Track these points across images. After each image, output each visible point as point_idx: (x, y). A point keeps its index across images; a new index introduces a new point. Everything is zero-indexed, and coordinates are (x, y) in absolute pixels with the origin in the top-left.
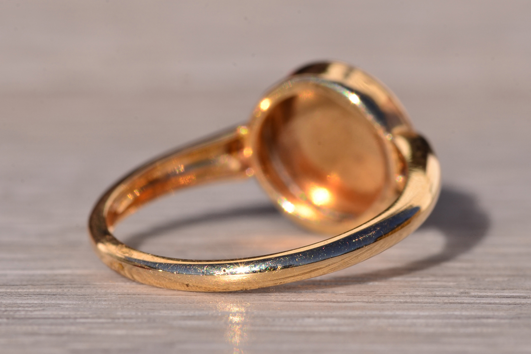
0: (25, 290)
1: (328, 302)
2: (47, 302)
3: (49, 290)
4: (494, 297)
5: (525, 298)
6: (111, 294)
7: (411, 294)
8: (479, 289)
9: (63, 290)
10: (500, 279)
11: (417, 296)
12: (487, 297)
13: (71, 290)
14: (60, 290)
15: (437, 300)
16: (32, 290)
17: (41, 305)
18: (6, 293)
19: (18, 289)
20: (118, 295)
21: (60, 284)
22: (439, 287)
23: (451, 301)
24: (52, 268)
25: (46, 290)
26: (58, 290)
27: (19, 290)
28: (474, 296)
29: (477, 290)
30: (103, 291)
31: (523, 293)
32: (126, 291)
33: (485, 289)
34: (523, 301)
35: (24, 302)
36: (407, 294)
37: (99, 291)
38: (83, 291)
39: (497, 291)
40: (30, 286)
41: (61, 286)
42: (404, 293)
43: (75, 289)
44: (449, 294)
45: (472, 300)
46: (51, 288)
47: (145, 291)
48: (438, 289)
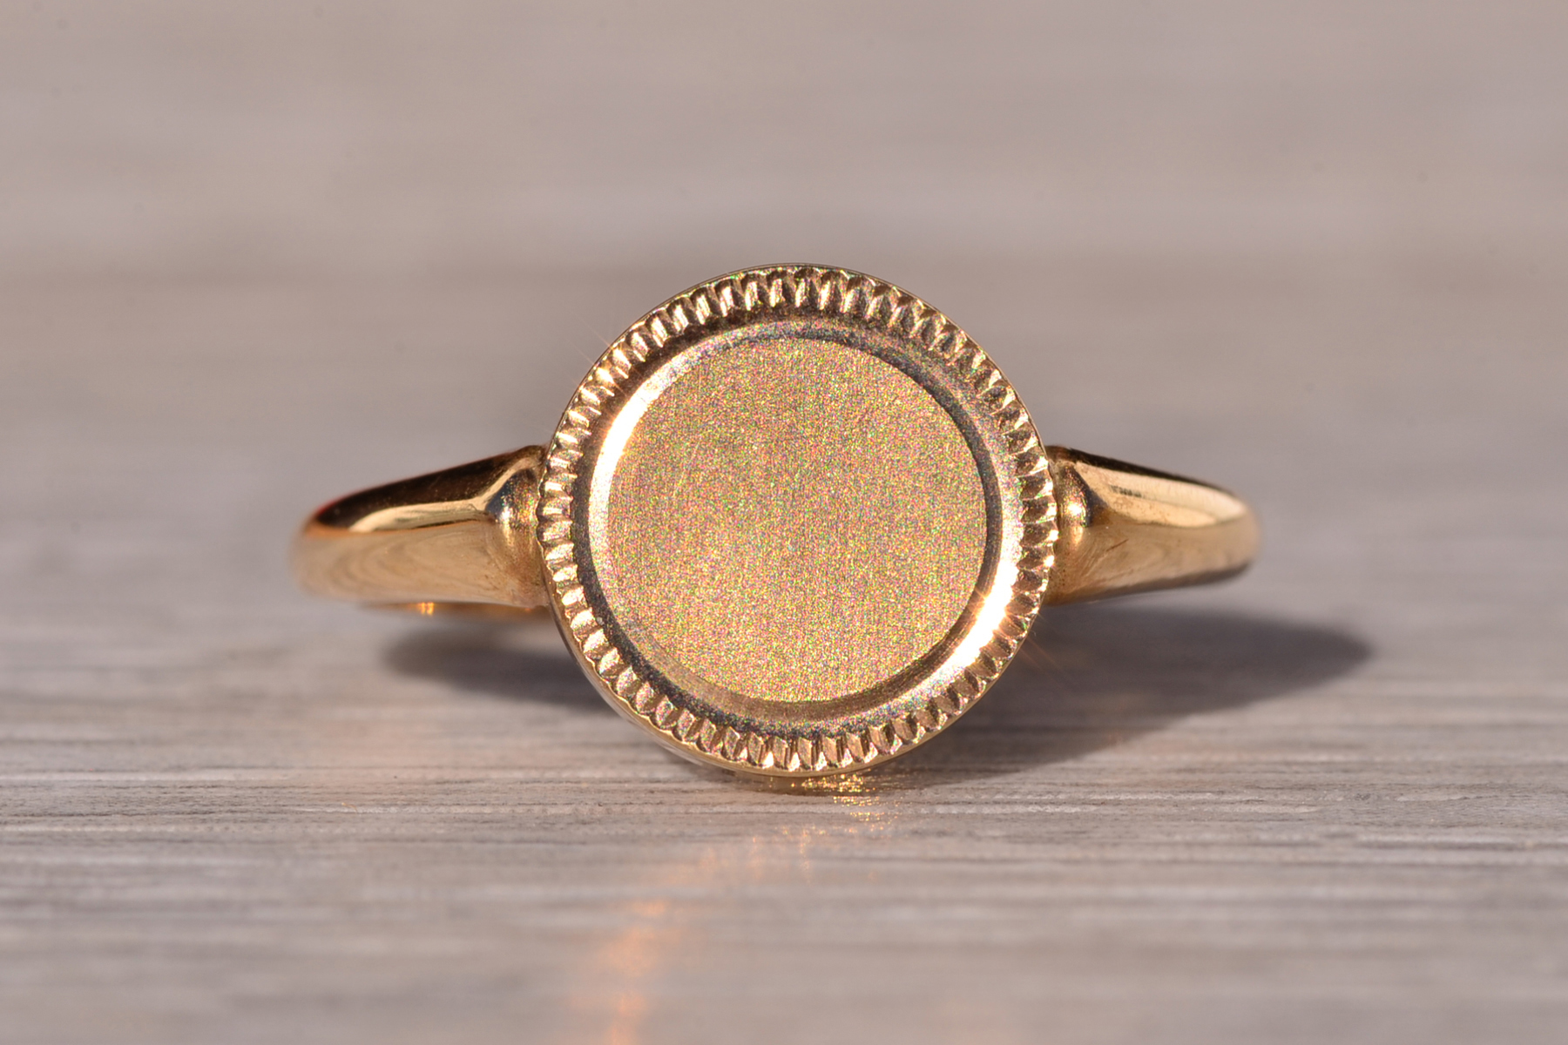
0: (103, 829)
1: (956, 860)
2: (166, 859)
3: (172, 829)
4: (1423, 847)
5: (1510, 848)
6: (346, 838)
7: (1188, 838)
8: (1381, 824)
9: (211, 829)
10: (1440, 796)
11: (1206, 845)
12: (1403, 846)
13: (233, 828)
14: (201, 829)
15: (1263, 854)
16: (122, 829)
17: (149, 870)
18: (50, 836)
19: (84, 825)
20: (366, 840)
21: (201, 812)
22: (1269, 818)
23: (1303, 858)
24: (180, 768)
25: (163, 828)
26: (195, 828)
27: (88, 829)
28: (1368, 845)
29: (1374, 828)
30: (322, 831)
31: (1503, 835)
32: (387, 831)
33: (1397, 825)
34: (1505, 858)
35: (102, 861)
36: (1178, 838)
37: (312, 829)
38: (266, 830)
39: (1432, 830)
40: (118, 818)
41: (206, 816)
42: (1169, 834)
43: (243, 825)
44: (1297, 837)
45: (1362, 856)
46: (176, 822)
47: (442, 831)
48: (1264, 825)
